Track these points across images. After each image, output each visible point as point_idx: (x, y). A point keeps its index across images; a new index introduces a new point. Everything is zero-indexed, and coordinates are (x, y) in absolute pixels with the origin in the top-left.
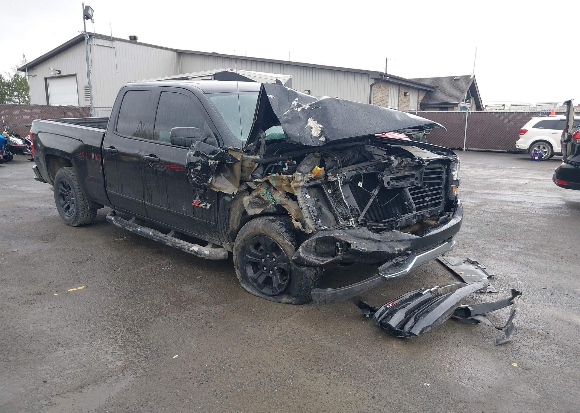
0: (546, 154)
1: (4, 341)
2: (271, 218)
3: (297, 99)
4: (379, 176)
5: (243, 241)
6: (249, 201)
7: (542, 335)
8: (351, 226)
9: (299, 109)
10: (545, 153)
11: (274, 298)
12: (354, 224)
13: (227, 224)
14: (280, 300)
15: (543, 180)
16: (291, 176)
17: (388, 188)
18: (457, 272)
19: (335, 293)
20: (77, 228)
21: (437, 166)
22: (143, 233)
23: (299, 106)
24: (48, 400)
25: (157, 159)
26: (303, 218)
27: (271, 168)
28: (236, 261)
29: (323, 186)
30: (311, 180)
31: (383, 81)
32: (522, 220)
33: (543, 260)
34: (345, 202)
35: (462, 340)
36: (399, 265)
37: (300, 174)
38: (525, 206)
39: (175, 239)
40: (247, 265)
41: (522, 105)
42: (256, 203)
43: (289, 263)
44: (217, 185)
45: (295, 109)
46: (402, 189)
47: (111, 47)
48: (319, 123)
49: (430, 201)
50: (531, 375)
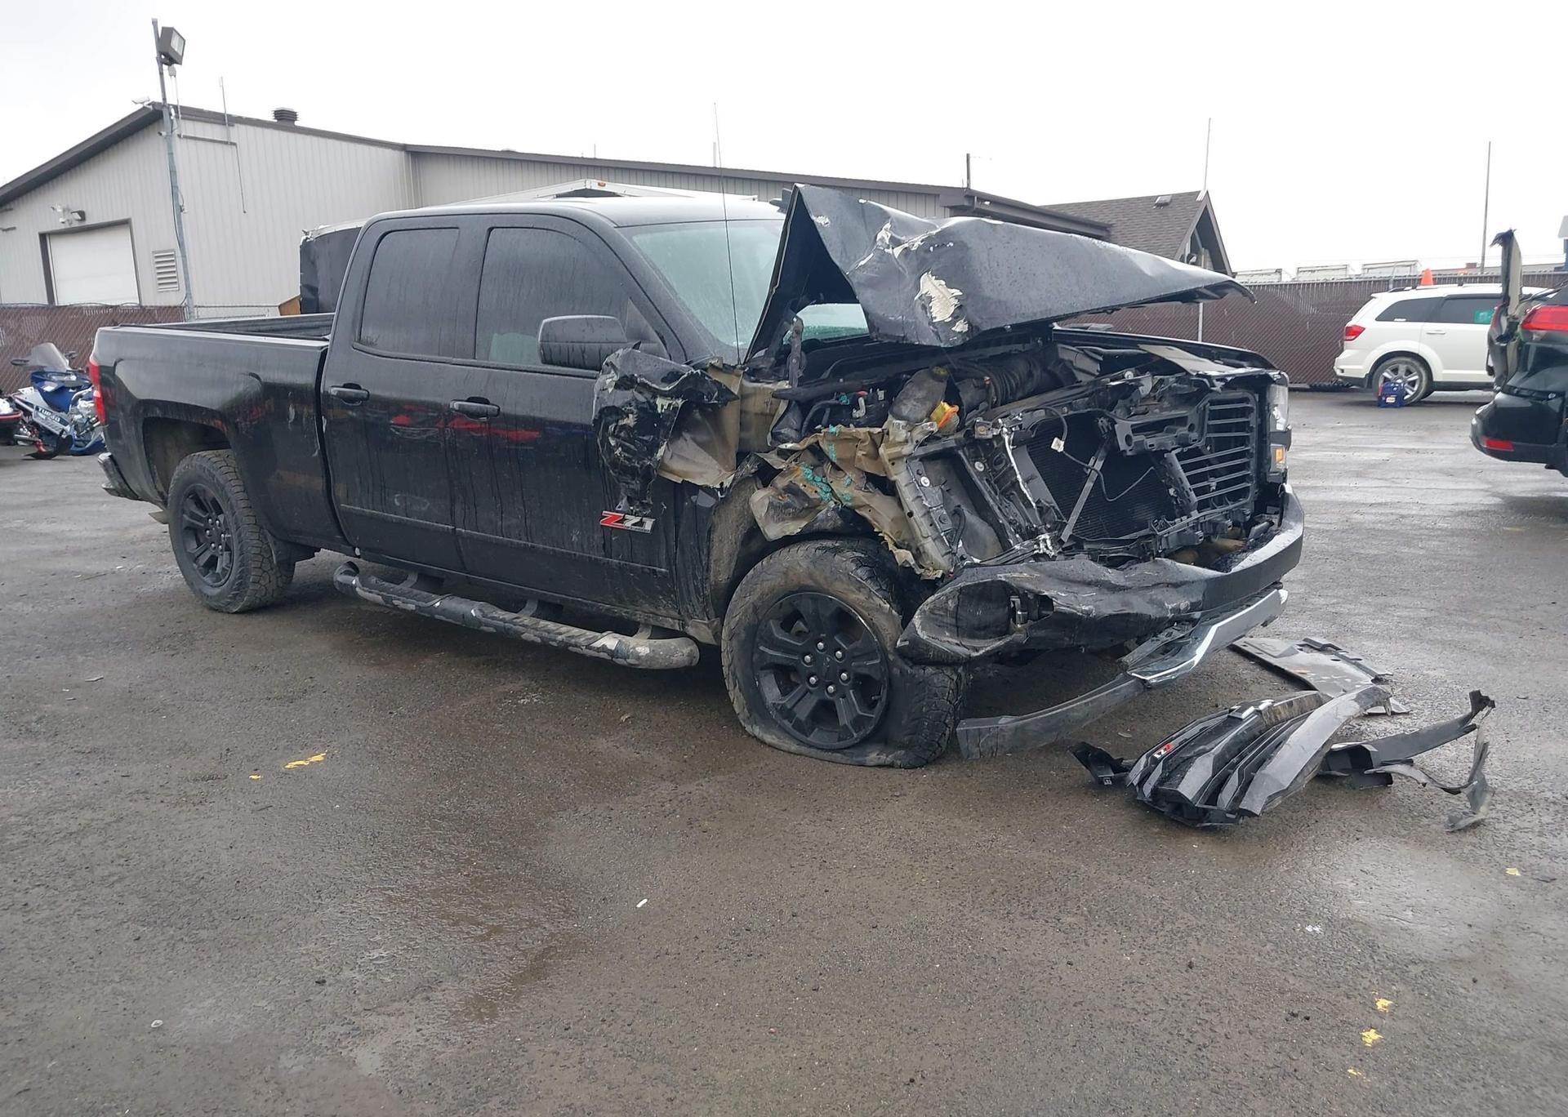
0: (1415, 389)
1: (164, 895)
2: (829, 544)
3: (888, 226)
4: (1102, 422)
5: (751, 610)
6: (767, 502)
7: (1554, 803)
8: (1045, 553)
9: (897, 251)
10: (1411, 384)
11: (844, 754)
12: (1050, 548)
13: (705, 568)
14: (860, 759)
15: (1426, 451)
16: (880, 430)
17: (1129, 453)
18: (1292, 671)
19: (1023, 726)
20: (243, 616)
21: (1239, 394)
22: (452, 614)
23: (895, 242)
24: (348, 1024)
25: (494, 410)
26: (914, 538)
27: (821, 412)
28: (730, 666)
29: (960, 453)
30: (931, 438)
31: (974, 212)
32: (1408, 544)
33: (1495, 634)
34: (1025, 491)
35: (1363, 824)
36: (1174, 649)
37: (902, 423)
38: (1404, 512)
39: (543, 623)
40: (762, 673)
41: (1324, 269)
42: (787, 506)
43: (887, 657)
44: (677, 465)
45: (886, 250)
46: (1160, 454)
47: (226, 143)
48: (949, 286)
49: (1219, 486)
50: (1560, 891)
